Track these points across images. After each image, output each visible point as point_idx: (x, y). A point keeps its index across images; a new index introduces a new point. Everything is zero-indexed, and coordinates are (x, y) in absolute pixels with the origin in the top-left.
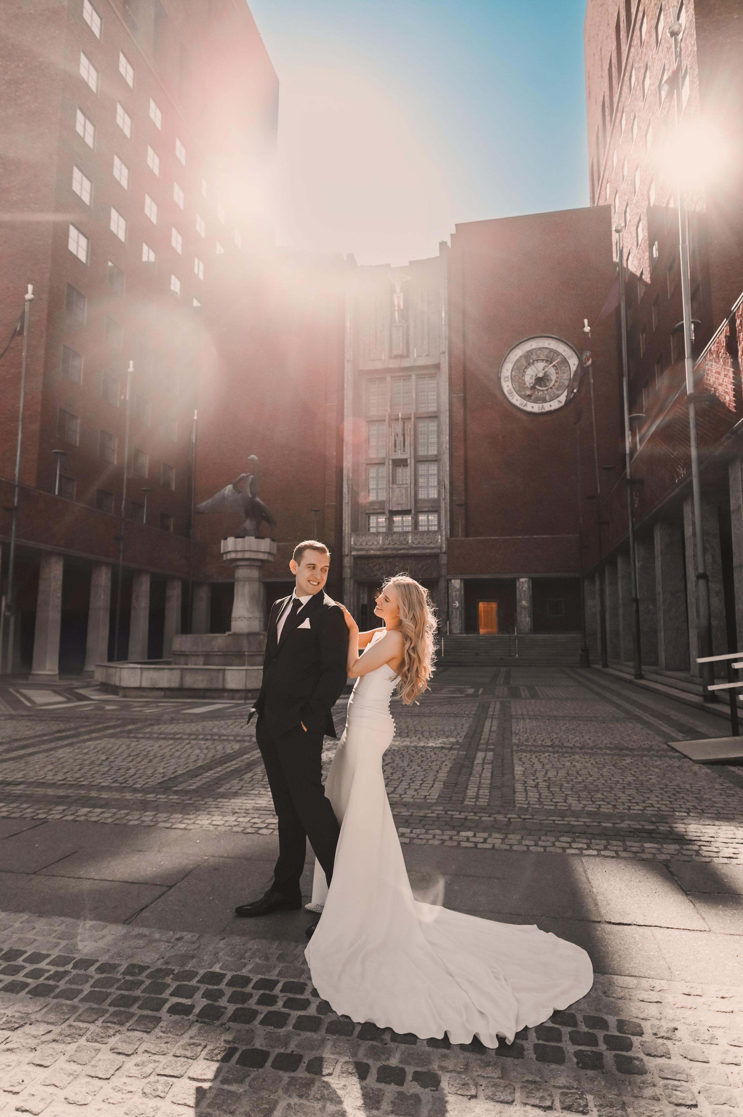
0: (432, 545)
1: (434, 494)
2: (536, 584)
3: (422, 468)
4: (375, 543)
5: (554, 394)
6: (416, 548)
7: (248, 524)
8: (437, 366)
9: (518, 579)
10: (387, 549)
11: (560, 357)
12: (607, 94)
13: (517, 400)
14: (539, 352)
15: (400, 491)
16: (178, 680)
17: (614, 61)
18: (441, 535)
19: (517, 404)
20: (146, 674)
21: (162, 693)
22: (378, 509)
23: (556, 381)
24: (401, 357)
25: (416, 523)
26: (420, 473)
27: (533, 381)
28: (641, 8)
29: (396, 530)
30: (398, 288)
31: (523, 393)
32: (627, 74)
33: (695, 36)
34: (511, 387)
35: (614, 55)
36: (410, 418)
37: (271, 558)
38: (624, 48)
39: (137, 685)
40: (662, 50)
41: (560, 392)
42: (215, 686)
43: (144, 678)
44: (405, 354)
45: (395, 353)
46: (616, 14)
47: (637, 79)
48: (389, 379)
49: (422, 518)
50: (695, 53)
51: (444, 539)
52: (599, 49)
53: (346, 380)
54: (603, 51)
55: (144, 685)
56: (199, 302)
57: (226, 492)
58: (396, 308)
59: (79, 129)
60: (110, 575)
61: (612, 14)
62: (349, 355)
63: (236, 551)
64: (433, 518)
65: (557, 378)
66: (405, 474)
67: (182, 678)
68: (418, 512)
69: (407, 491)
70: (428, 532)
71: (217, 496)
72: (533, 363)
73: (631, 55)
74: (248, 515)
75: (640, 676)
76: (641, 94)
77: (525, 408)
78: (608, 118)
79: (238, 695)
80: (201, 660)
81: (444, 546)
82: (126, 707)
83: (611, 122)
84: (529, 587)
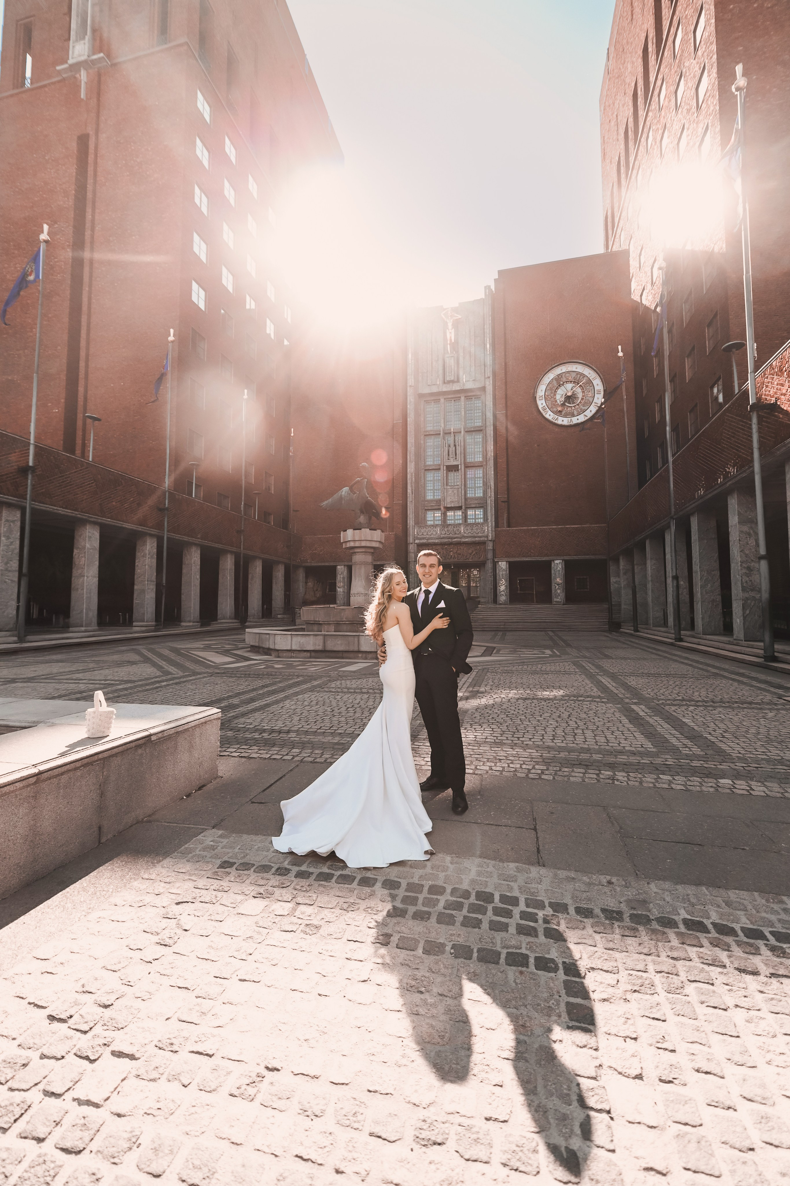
0: (480, 535)
1: (480, 494)
2: (568, 565)
3: (470, 473)
4: (434, 533)
5: (581, 409)
6: (467, 537)
7: (362, 519)
8: (484, 389)
9: (554, 561)
10: (443, 538)
11: (585, 378)
12: (623, 154)
13: (549, 415)
14: (568, 375)
15: (453, 491)
16: (321, 644)
17: (631, 125)
18: (487, 526)
19: (550, 418)
20: (295, 639)
21: (309, 654)
22: (436, 505)
23: (582, 399)
24: (453, 382)
25: (465, 517)
26: (468, 476)
27: (563, 399)
28: (660, 77)
29: (449, 522)
30: (450, 325)
31: (555, 410)
32: (645, 136)
33: (717, 97)
34: (544, 404)
35: (631, 120)
36: (460, 432)
37: (381, 546)
38: (641, 113)
39: (289, 648)
40: (682, 112)
41: (586, 408)
42: (351, 649)
43: (293, 643)
44: (456, 380)
45: (448, 379)
46: (633, 84)
47: (655, 139)
48: (442, 400)
49: (470, 512)
50: (718, 111)
51: (490, 529)
52: (615, 116)
53: (408, 402)
54: (619, 117)
55: (294, 648)
56: (288, 341)
57: (343, 493)
58: (449, 342)
59: (197, 201)
60: (233, 560)
61: (629, 85)
62: (411, 381)
63: (354, 541)
64: (479, 513)
65: (583, 396)
66: (455, 478)
67: (324, 643)
68: (467, 508)
69: (458, 491)
70: (477, 524)
71: (336, 496)
72: (563, 385)
73: (648, 119)
74: (362, 512)
75: (681, 640)
76: (659, 152)
77: (556, 422)
78: (623, 176)
79: (370, 656)
80: (332, 628)
81: (490, 535)
82: (290, 666)
83: (627, 179)
84: (562, 567)
